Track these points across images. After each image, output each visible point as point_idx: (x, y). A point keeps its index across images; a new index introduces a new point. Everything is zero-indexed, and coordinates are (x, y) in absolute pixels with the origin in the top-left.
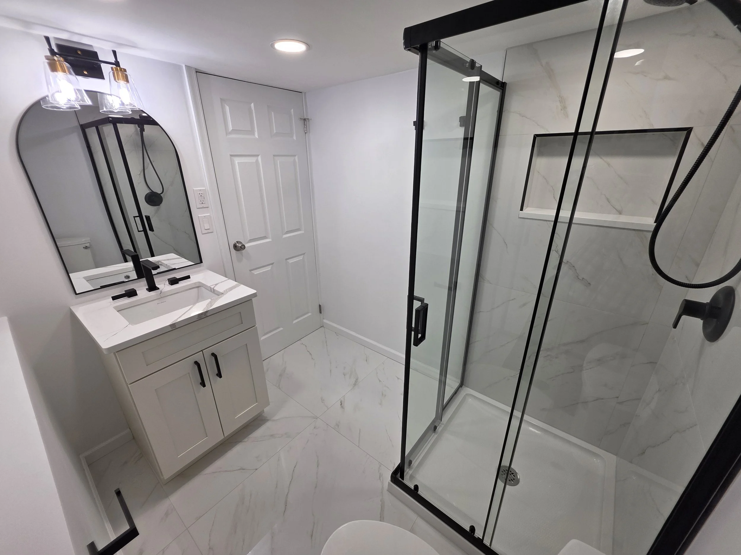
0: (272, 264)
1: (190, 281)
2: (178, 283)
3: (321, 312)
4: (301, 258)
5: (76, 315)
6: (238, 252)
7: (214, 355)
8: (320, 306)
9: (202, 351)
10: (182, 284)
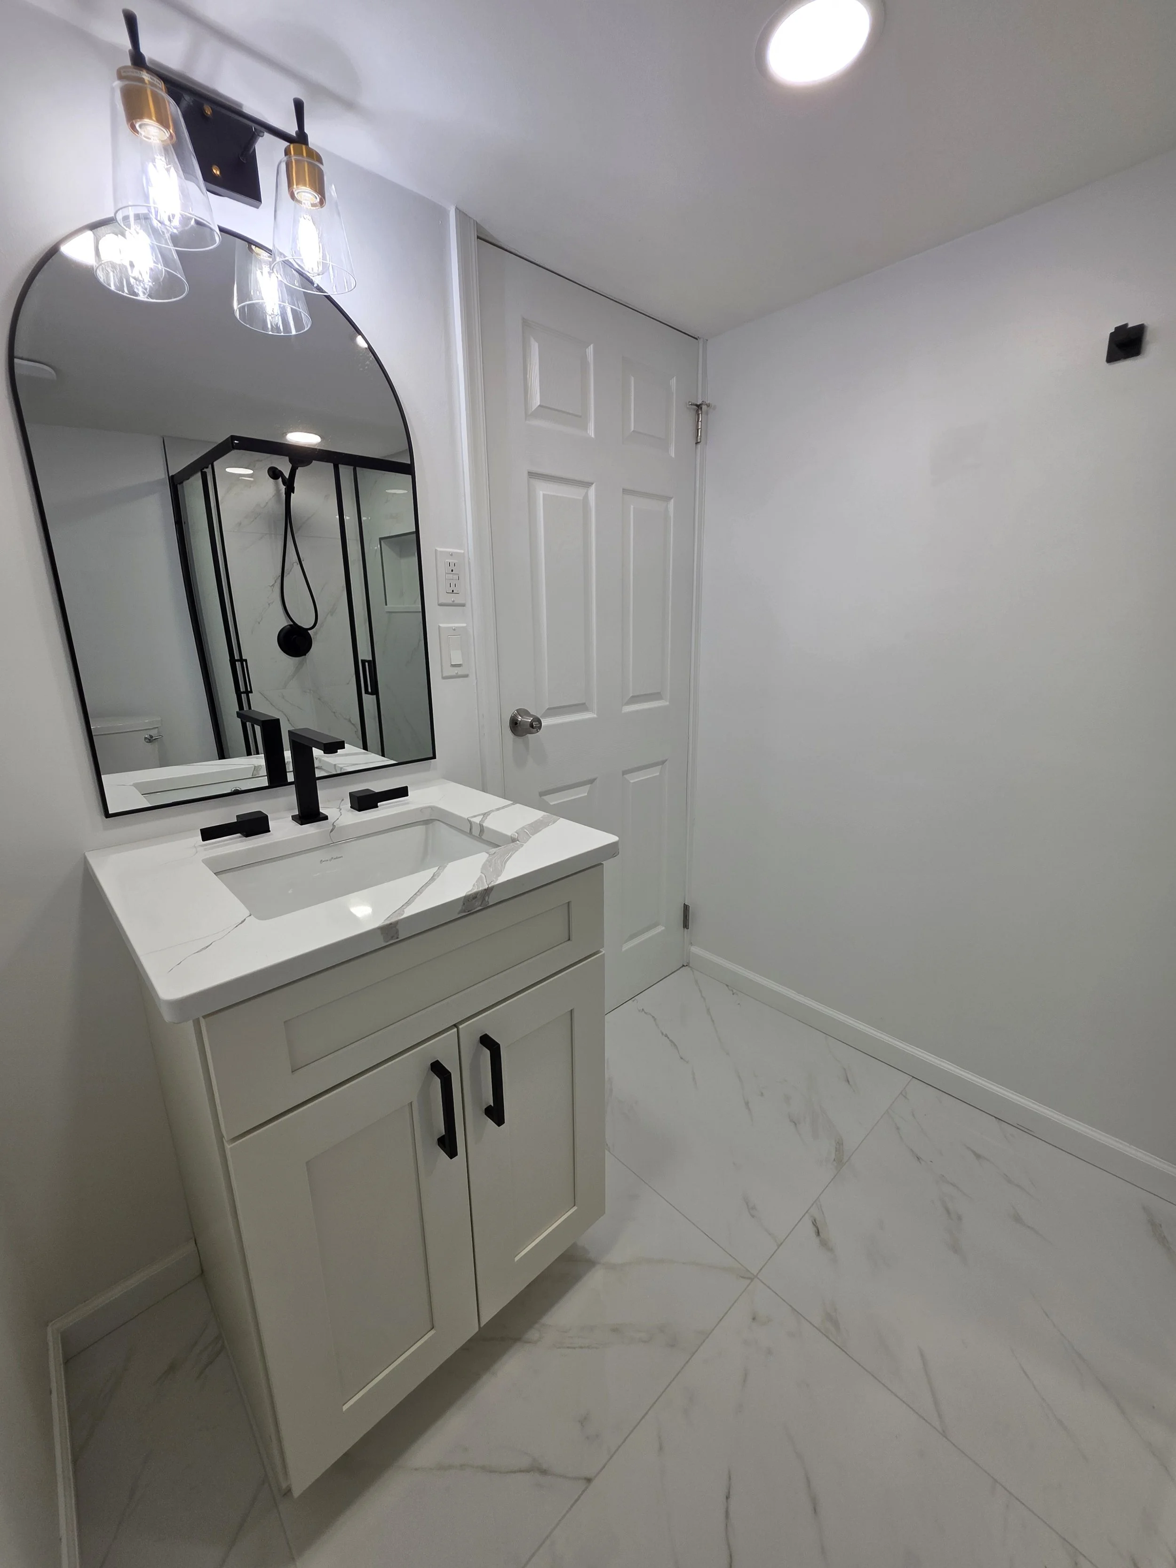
0: (591, 781)
1: (408, 803)
2: (377, 807)
3: (686, 925)
4: (655, 772)
5: (94, 874)
6: (517, 739)
7: (486, 1041)
8: (686, 908)
9: (455, 1026)
10: (386, 809)
